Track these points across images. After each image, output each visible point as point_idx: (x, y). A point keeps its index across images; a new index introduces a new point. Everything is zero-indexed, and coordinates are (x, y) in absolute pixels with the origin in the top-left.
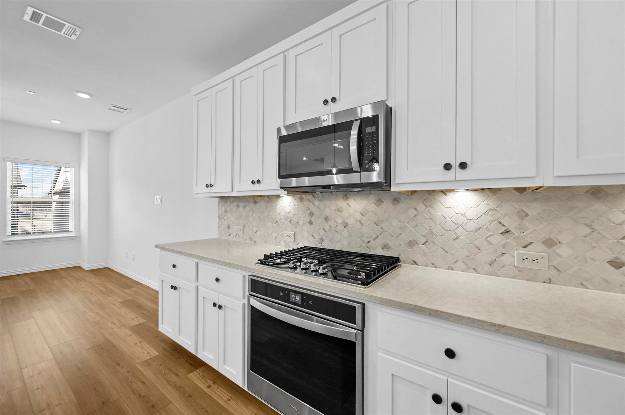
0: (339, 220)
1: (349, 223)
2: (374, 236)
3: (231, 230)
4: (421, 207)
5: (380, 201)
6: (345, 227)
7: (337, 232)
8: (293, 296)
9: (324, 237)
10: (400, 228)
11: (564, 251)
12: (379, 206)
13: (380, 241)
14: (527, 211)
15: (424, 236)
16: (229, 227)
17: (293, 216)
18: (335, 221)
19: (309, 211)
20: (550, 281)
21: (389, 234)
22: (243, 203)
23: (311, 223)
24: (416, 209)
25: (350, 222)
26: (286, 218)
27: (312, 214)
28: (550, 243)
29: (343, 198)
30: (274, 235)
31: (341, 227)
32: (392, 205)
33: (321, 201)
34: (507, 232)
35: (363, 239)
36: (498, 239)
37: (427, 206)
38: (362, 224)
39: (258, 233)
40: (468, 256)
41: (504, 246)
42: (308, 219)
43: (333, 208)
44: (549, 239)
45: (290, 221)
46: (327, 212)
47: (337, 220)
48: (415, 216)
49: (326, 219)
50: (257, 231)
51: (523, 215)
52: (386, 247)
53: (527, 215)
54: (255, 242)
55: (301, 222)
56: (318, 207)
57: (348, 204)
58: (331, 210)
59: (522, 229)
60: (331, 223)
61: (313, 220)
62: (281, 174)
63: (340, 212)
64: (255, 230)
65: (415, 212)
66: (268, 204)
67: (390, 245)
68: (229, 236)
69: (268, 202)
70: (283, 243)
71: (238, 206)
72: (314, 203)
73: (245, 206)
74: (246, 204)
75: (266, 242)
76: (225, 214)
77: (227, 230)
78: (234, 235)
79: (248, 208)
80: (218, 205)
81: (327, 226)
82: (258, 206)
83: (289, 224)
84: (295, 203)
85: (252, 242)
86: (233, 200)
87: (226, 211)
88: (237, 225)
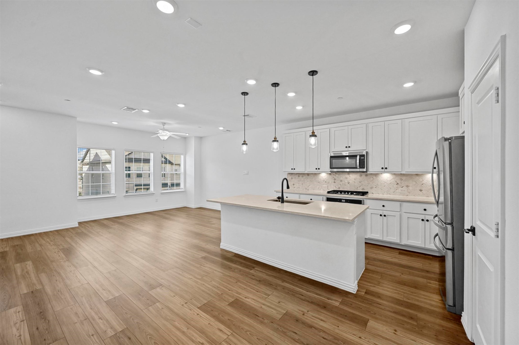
0: (346, 181)
2: (359, 186)
3: (295, 186)
4: (374, 177)
6: (348, 184)
8: (343, 200)
10: (368, 183)
11: (410, 188)
13: (361, 187)
14: (403, 179)
15: (375, 186)
16: (294, 185)
17: (327, 180)
19: (334, 179)
20: (408, 195)
21: (364, 185)
23: (335, 182)
24: (373, 178)
25: (351, 182)
26: (324, 181)
27: (335, 179)
28: (407, 186)
30: (318, 187)
31: (347, 184)
32: (365, 177)
33: (339, 175)
34: (398, 184)
35: (355, 187)
36: (396, 186)
38: (355, 182)
39: (310, 187)
40: (388, 191)
41: (397, 187)
42: (334, 181)
43: (344, 177)
45: (325, 182)
46: (341, 179)
47: (345, 181)
49: (341, 181)
51: (401, 180)
52: (363, 189)
53: (402, 180)
54: (308, 190)
55: (330, 182)
56: (338, 177)
58: (343, 178)
59: (401, 183)
60: (343, 182)
61: (335, 181)
62: (331, 167)
63: (347, 179)
64: (308, 185)
65: (373, 179)
66: (315, 176)
67: (365, 188)
69: (315, 175)
70: (322, 190)
71: (299, 176)
72: (336, 175)
73: (303, 176)
74: (303, 175)
75: (314, 190)
76: (291, 179)
77: (293, 186)
78: (297, 187)
79: (304, 177)
80: (287, 176)
81: (341, 183)
82: (310, 176)
83: (325, 183)
84: (328, 175)
85: (307, 190)
86: (296, 174)
87: (292, 178)
88: (298, 184)
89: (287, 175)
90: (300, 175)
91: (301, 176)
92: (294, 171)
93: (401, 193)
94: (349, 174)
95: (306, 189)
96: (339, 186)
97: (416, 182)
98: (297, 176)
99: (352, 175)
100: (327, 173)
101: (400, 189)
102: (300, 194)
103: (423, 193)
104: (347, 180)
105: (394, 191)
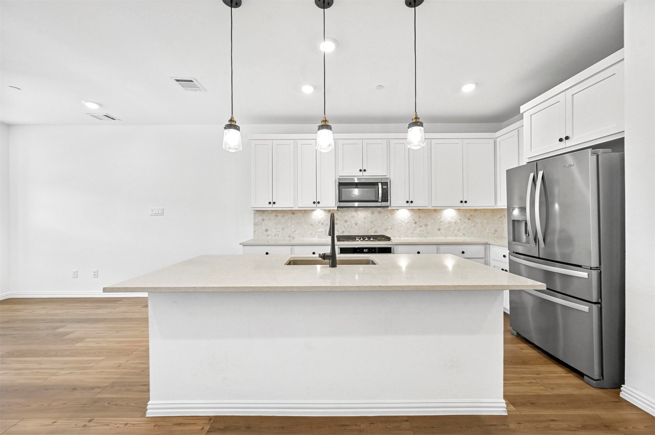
0: (353, 222)
1: (358, 223)
2: (371, 228)
3: (269, 232)
4: (389, 215)
5: (373, 213)
6: (356, 225)
7: (352, 227)
8: (365, 250)
9: (344, 230)
10: (382, 224)
11: (429, 227)
12: (372, 214)
13: (373, 230)
14: (421, 216)
15: (391, 226)
16: (267, 230)
17: (324, 221)
18: (351, 222)
20: (426, 237)
21: (377, 226)
22: (282, 214)
24: (388, 216)
25: (359, 222)
26: (319, 222)
28: (426, 225)
29: (355, 211)
30: (310, 232)
31: (354, 225)
33: (342, 212)
34: (416, 223)
35: (365, 229)
36: (414, 225)
37: (392, 215)
38: (365, 223)
39: (296, 232)
40: (405, 232)
41: (415, 227)
43: (350, 216)
44: (426, 224)
45: (322, 224)
46: (346, 218)
49: (346, 221)
50: (295, 231)
51: (420, 217)
52: (376, 232)
53: (421, 217)
54: (293, 238)
56: (341, 216)
57: (357, 214)
58: (348, 217)
59: (420, 221)
60: (348, 223)
62: (340, 200)
63: (354, 218)
64: (293, 230)
65: (387, 217)
67: (378, 231)
68: (268, 236)
69: (305, 213)
70: (316, 236)
71: (277, 216)
72: (338, 213)
73: (284, 216)
74: (285, 214)
75: (303, 237)
76: (262, 221)
77: (265, 233)
78: (273, 235)
79: (286, 217)
80: (254, 216)
81: (346, 225)
82: (296, 215)
83: (321, 225)
84: (325, 213)
85: (291, 238)
86: (271, 212)
87: (263, 220)
88: (276, 229)
89: (253, 215)
90: (278, 214)
91: (280, 215)
92: (274, 206)
93: (419, 234)
94: (356, 211)
95: (290, 236)
96: (343, 229)
97: (434, 220)
98: (272, 216)
99: (361, 212)
100: (325, 210)
101: (418, 230)
103: (441, 232)
104: (354, 220)
105: (411, 232)
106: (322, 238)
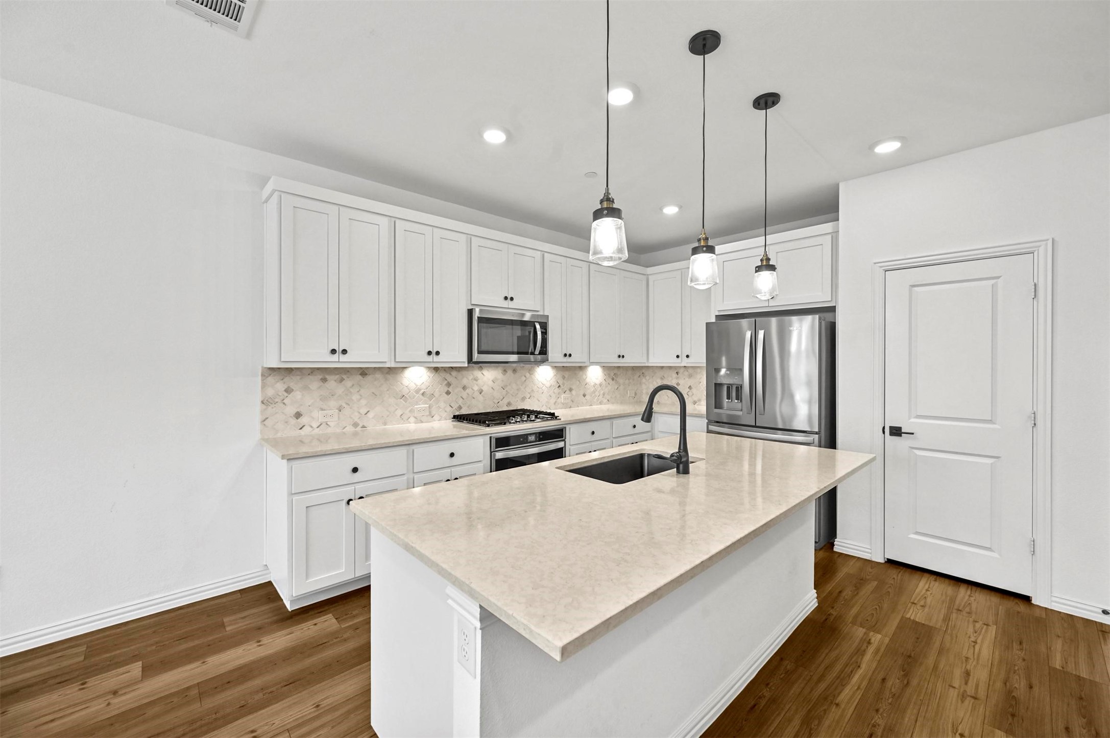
0: (476, 388)
1: (483, 389)
2: (502, 397)
4: (528, 375)
5: (505, 371)
6: (480, 393)
7: (474, 398)
9: (462, 406)
10: (518, 390)
11: (574, 392)
12: (504, 375)
13: (505, 401)
15: (529, 393)
16: (298, 415)
17: (427, 388)
18: (472, 389)
19: (446, 382)
21: (512, 395)
22: (338, 376)
23: (448, 393)
24: (525, 376)
25: (485, 388)
26: (417, 391)
27: (449, 385)
28: (571, 390)
29: (479, 370)
30: (399, 412)
31: (477, 394)
32: (512, 374)
34: (559, 386)
35: (494, 401)
36: (557, 390)
37: (530, 374)
38: (493, 389)
39: (371, 415)
42: (446, 389)
45: (423, 394)
47: (474, 388)
48: (525, 381)
49: (464, 388)
50: (368, 412)
51: (564, 378)
52: (509, 404)
54: (364, 427)
55: (437, 394)
56: (456, 378)
57: (483, 374)
58: (468, 379)
59: (563, 384)
61: (450, 390)
62: (479, 350)
64: (363, 411)
65: (524, 378)
66: (388, 376)
67: (512, 402)
68: (301, 429)
69: (388, 373)
70: (412, 419)
71: (324, 380)
72: (452, 373)
73: (342, 380)
74: (344, 377)
75: (385, 424)
76: (286, 394)
77: (293, 421)
78: (315, 425)
79: (348, 383)
80: (263, 380)
81: (464, 394)
82: (369, 378)
83: (421, 397)
84: (428, 373)
85: (359, 429)
86: (309, 371)
87: (288, 391)
88: (322, 410)
89: (260, 378)
90: (327, 377)
91: (332, 379)
92: (344, 358)
93: (563, 404)
94: (481, 368)
95: (355, 425)
96: (460, 402)
97: (579, 381)
98: (314, 383)
99: (488, 370)
100: (428, 368)
101: (562, 397)
102: (409, 444)
103: (586, 400)
104: (477, 385)
105: (554, 401)
106: (422, 422)
